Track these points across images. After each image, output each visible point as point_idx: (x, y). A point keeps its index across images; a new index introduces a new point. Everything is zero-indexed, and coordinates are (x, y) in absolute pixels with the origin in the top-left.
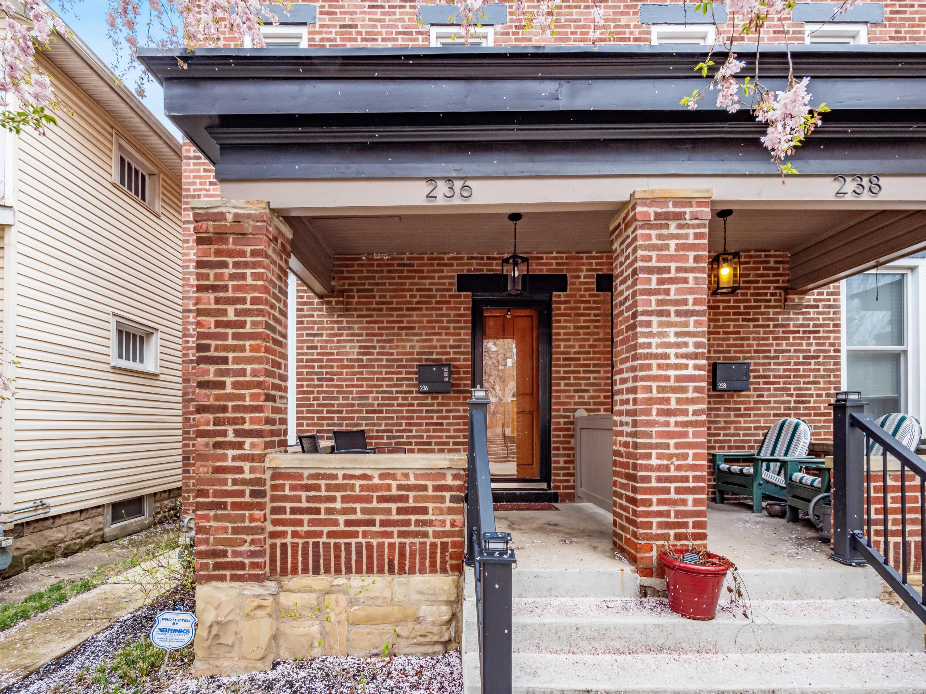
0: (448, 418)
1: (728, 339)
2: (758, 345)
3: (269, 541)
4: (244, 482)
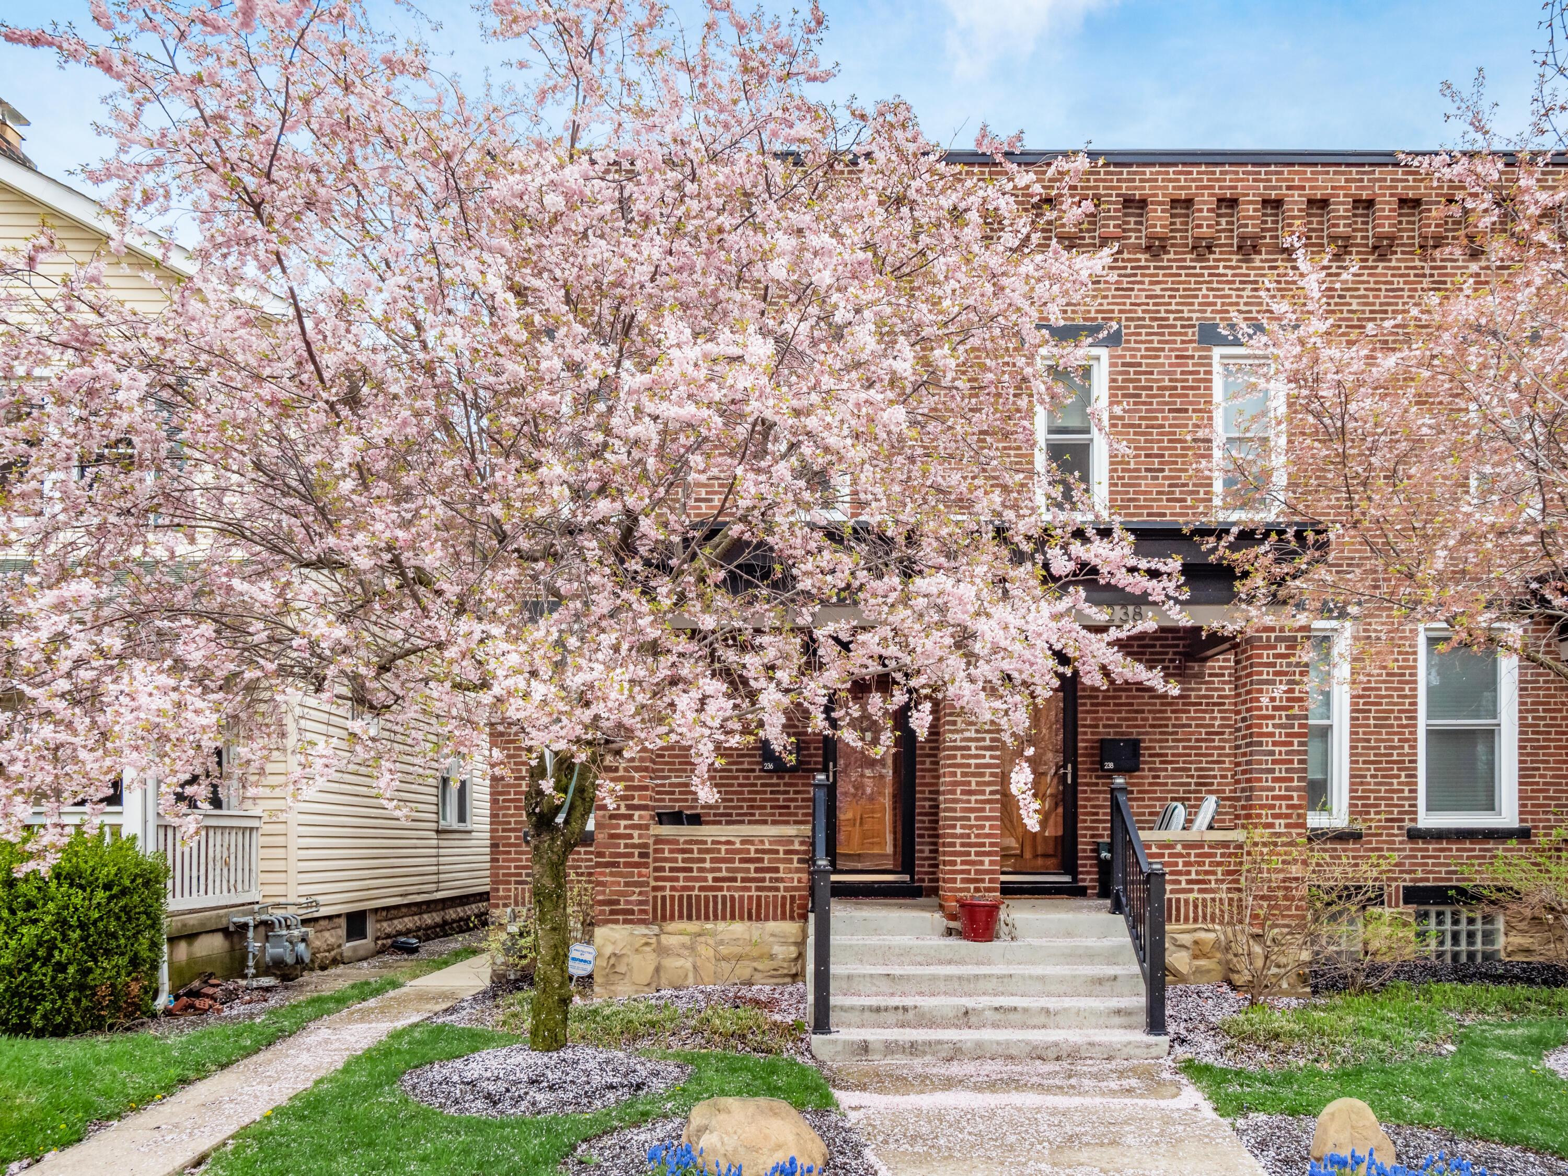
3: (653, 894)
4: (634, 846)
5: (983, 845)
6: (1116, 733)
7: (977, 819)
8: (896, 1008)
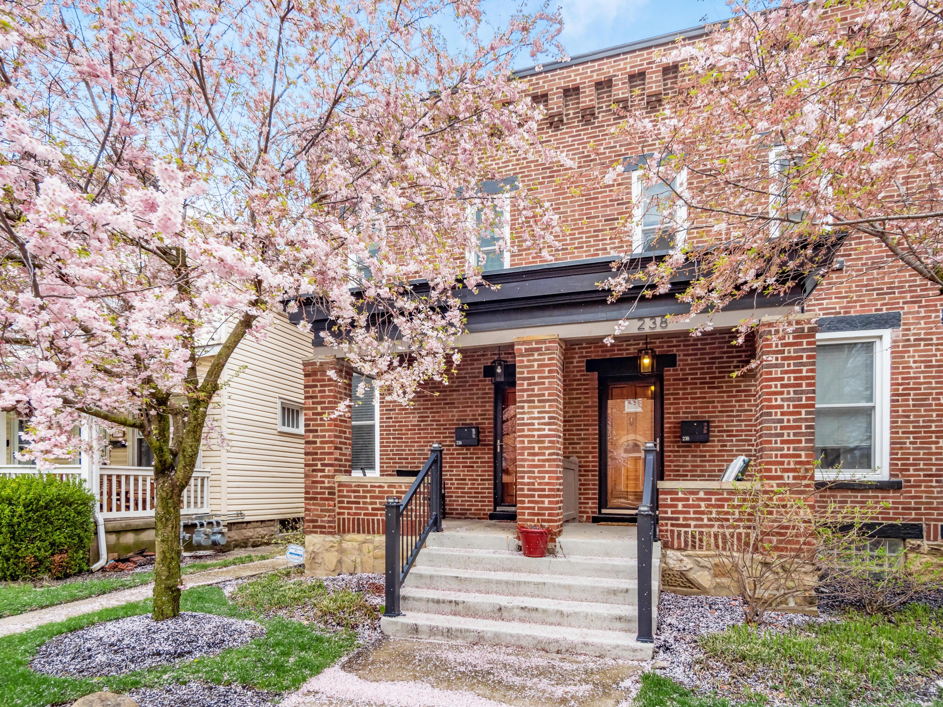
0: (477, 462)
1: (696, 403)
2: (722, 407)
3: (337, 517)
4: (325, 488)
5: (544, 490)
6: (692, 417)
7: (539, 472)
8: (451, 602)
